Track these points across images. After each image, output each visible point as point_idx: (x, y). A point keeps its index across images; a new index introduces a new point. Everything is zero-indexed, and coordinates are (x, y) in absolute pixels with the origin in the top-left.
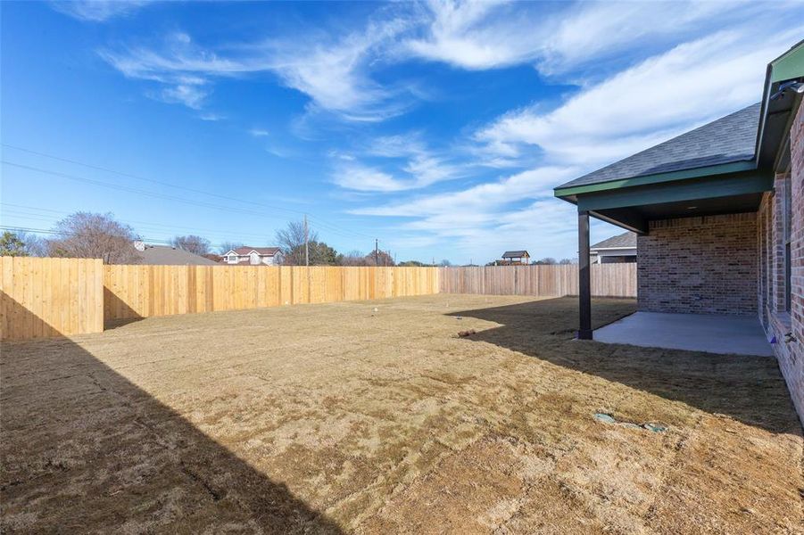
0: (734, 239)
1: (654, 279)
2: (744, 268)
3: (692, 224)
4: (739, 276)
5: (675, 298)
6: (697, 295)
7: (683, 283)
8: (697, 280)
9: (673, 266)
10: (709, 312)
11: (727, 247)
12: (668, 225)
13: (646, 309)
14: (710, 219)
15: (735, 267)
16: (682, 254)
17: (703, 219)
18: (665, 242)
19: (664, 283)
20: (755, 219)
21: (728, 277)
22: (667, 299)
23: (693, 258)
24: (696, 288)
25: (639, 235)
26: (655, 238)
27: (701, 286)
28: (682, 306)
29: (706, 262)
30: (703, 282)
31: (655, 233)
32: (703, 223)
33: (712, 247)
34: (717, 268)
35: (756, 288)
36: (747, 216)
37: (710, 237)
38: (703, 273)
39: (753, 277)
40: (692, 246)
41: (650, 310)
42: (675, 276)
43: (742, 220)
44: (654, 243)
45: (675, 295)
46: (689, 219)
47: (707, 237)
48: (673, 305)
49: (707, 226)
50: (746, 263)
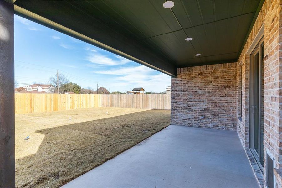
0: (223, 80)
1: (179, 104)
2: (229, 99)
3: (200, 70)
4: (226, 104)
5: (191, 117)
6: (202, 116)
7: (195, 108)
8: (202, 106)
9: (189, 97)
10: (209, 127)
11: (219, 85)
12: (187, 71)
13: (175, 123)
14: (210, 67)
15: (224, 99)
16: (195, 89)
17: (206, 67)
18: (185, 81)
19: (185, 107)
20: (236, 67)
21: (220, 105)
22: (186, 117)
23: (201, 92)
24: (202, 111)
25: (172, 77)
26: (180, 79)
27: (204, 110)
28: (194, 122)
29: (208, 95)
30: (205, 107)
31: (180, 76)
32: (206, 70)
33: (211, 85)
34: (214, 99)
35: (235, 112)
36: (231, 65)
37: (210, 79)
38: (206, 102)
39: (234, 105)
40: (200, 84)
41: (178, 124)
42: (191, 103)
43: (228, 67)
44: (180, 82)
45: (190, 116)
46: (198, 67)
47: (209, 79)
48: (189, 122)
49: (209, 71)
50: (230, 96)
